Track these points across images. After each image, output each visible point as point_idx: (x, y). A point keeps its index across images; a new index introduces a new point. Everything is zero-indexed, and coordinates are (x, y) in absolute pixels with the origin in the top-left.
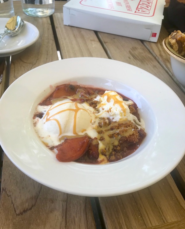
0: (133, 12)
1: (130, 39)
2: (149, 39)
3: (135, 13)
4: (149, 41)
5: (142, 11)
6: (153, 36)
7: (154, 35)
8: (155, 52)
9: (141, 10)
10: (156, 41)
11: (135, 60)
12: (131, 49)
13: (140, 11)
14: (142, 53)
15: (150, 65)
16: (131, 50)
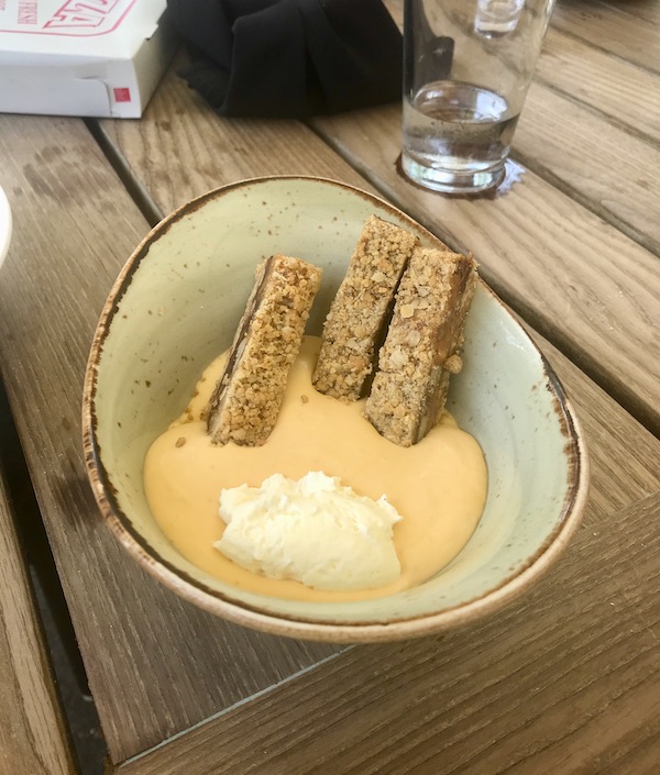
0: (39, 27)
1: (47, 120)
2: (111, 112)
3: (47, 30)
4: (114, 115)
5: (75, 18)
6: (118, 99)
7: (123, 95)
8: (129, 152)
9: (70, 16)
10: (138, 114)
11: (36, 196)
12: (37, 157)
13: (68, 21)
14: (76, 165)
15: (94, 204)
16: (34, 163)
